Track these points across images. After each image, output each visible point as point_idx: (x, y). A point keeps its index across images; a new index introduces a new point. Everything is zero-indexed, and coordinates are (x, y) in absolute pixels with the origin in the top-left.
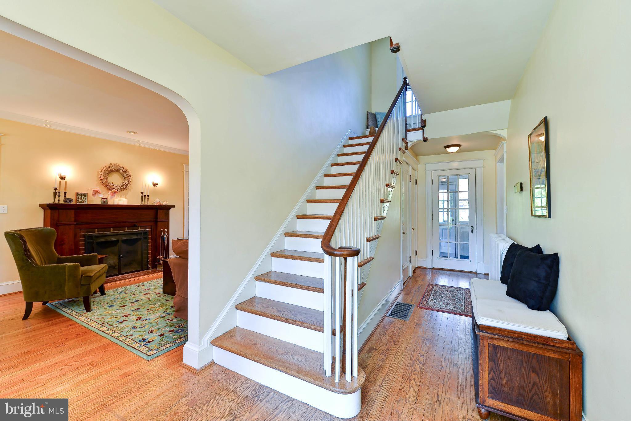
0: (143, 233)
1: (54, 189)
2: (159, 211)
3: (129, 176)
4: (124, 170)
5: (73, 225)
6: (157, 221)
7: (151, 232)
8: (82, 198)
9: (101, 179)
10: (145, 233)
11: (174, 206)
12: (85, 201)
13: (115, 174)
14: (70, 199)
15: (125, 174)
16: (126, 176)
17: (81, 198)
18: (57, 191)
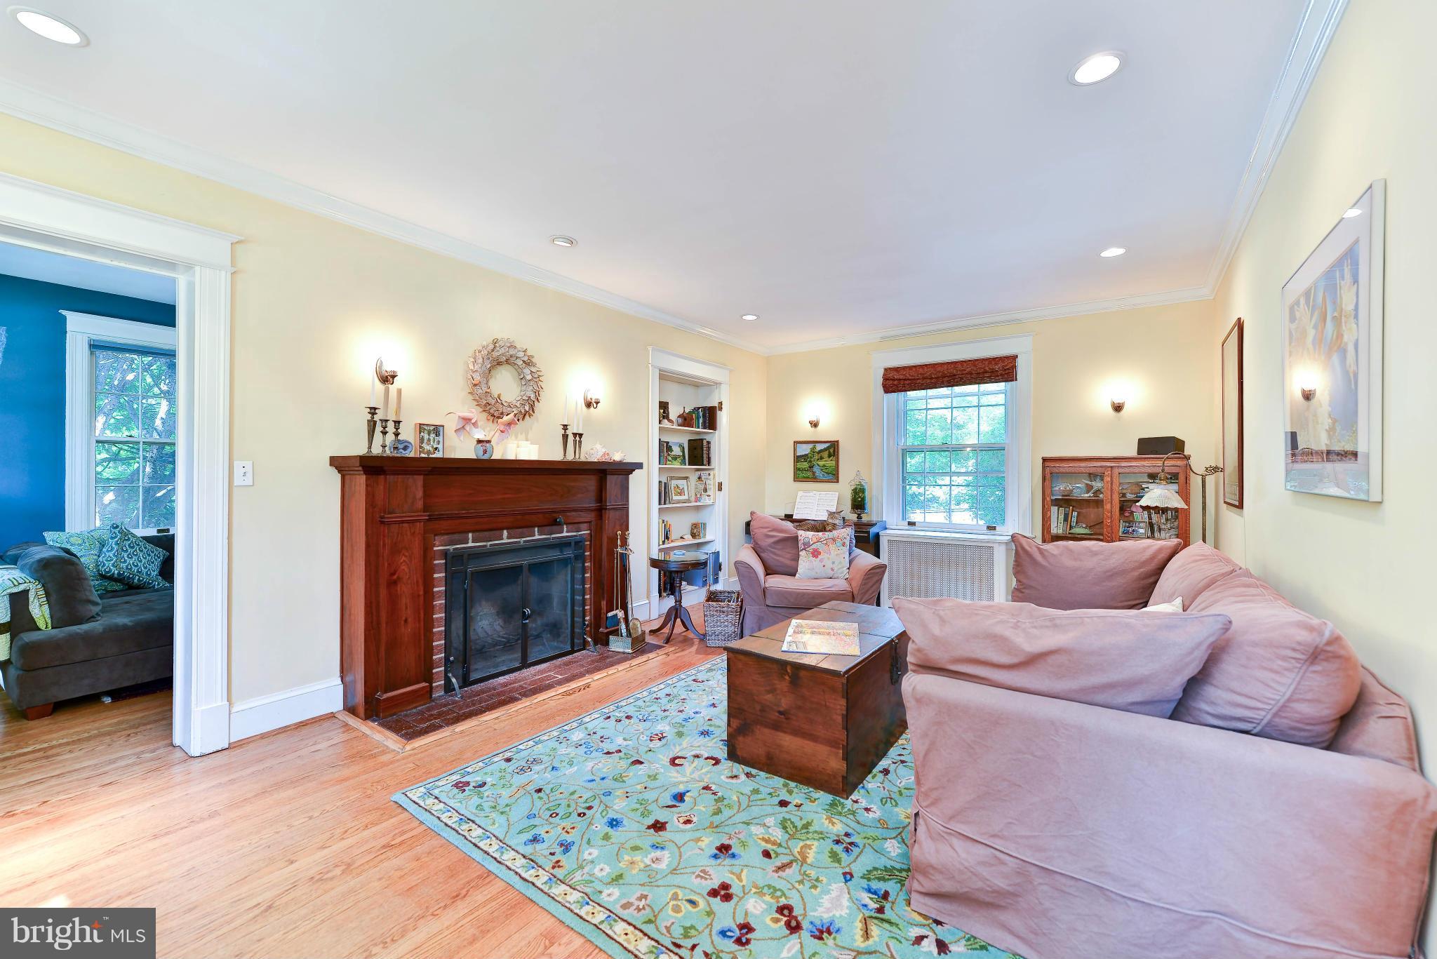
0: (573, 544)
1: (369, 410)
2: (609, 477)
3: (537, 378)
4: (526, 359)
5: (419, 521)
6: (606, 509)
7: (591, 541)
8: (432, 439)
9: (475, 385)
10: (578, 543)
11: (640, 466)
12: (436, 449)
13: (503, 371)
14: (406, 444)
15: (527, 371)
16: (529, 377)
17: (429, 440)
18: (376, 418)
